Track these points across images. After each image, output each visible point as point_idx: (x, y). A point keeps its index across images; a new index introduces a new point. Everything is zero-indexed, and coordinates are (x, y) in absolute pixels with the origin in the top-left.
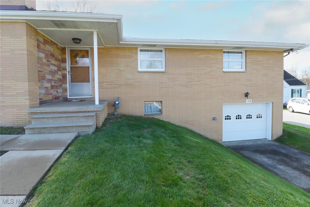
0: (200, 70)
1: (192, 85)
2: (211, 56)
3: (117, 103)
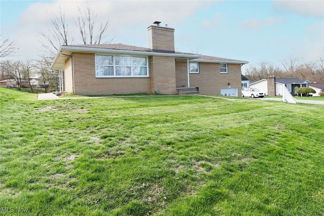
2: (216, 66)
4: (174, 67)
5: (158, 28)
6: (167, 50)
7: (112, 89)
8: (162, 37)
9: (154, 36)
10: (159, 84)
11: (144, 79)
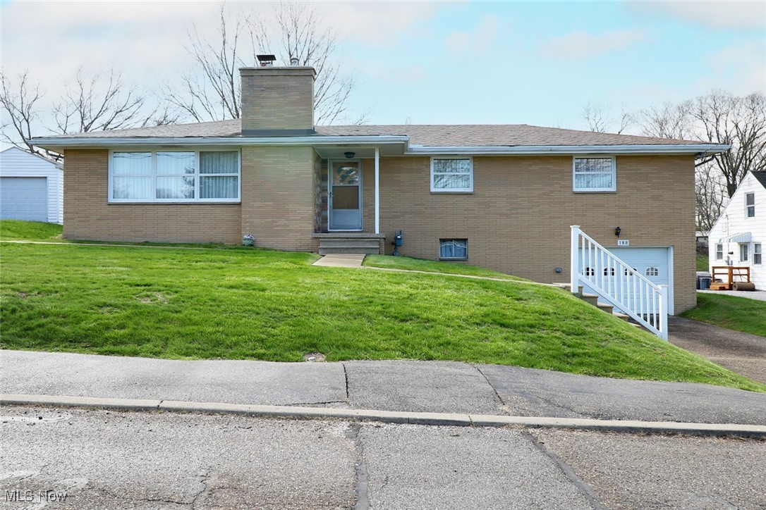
0: (532, 189)
1: (517, 214)
2: (551, 167)
3: (399, 237)
4: (309, 174)
5: (260, 72)
6: (287, 128)
7: (142, 231)
8: (272, 96)
9: (248, 94)
10: (257, 221)
11: (224, 208)
